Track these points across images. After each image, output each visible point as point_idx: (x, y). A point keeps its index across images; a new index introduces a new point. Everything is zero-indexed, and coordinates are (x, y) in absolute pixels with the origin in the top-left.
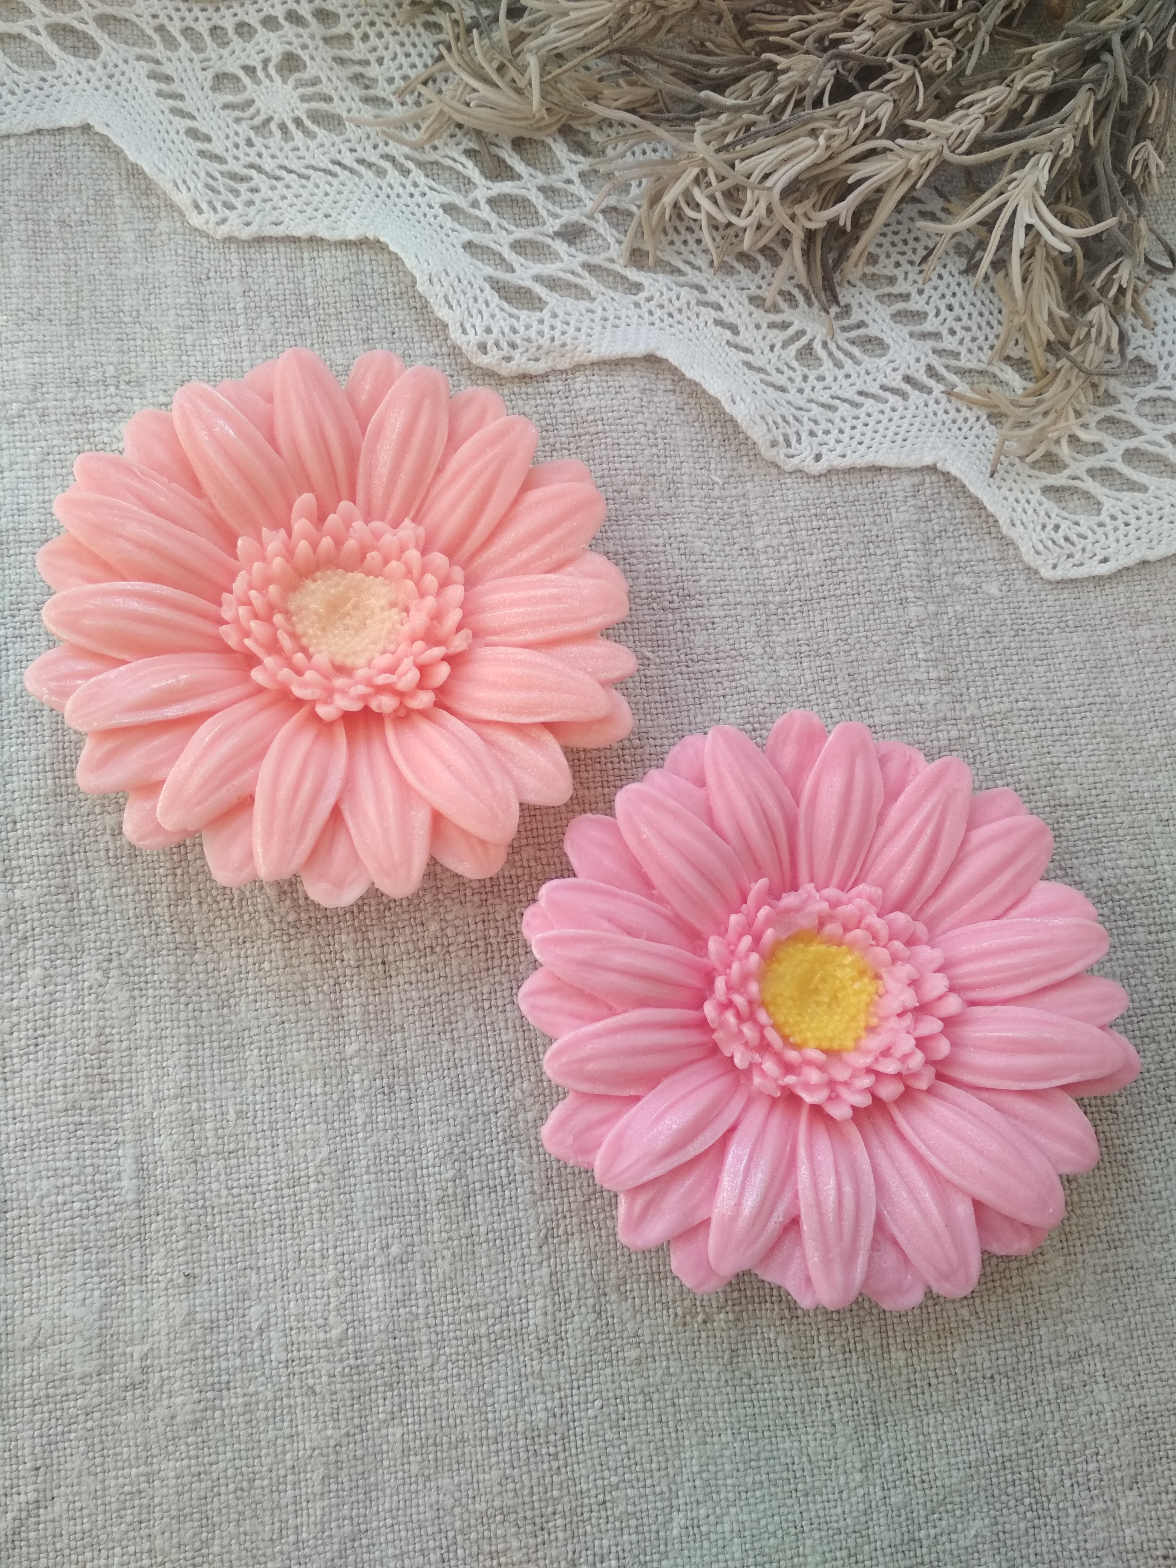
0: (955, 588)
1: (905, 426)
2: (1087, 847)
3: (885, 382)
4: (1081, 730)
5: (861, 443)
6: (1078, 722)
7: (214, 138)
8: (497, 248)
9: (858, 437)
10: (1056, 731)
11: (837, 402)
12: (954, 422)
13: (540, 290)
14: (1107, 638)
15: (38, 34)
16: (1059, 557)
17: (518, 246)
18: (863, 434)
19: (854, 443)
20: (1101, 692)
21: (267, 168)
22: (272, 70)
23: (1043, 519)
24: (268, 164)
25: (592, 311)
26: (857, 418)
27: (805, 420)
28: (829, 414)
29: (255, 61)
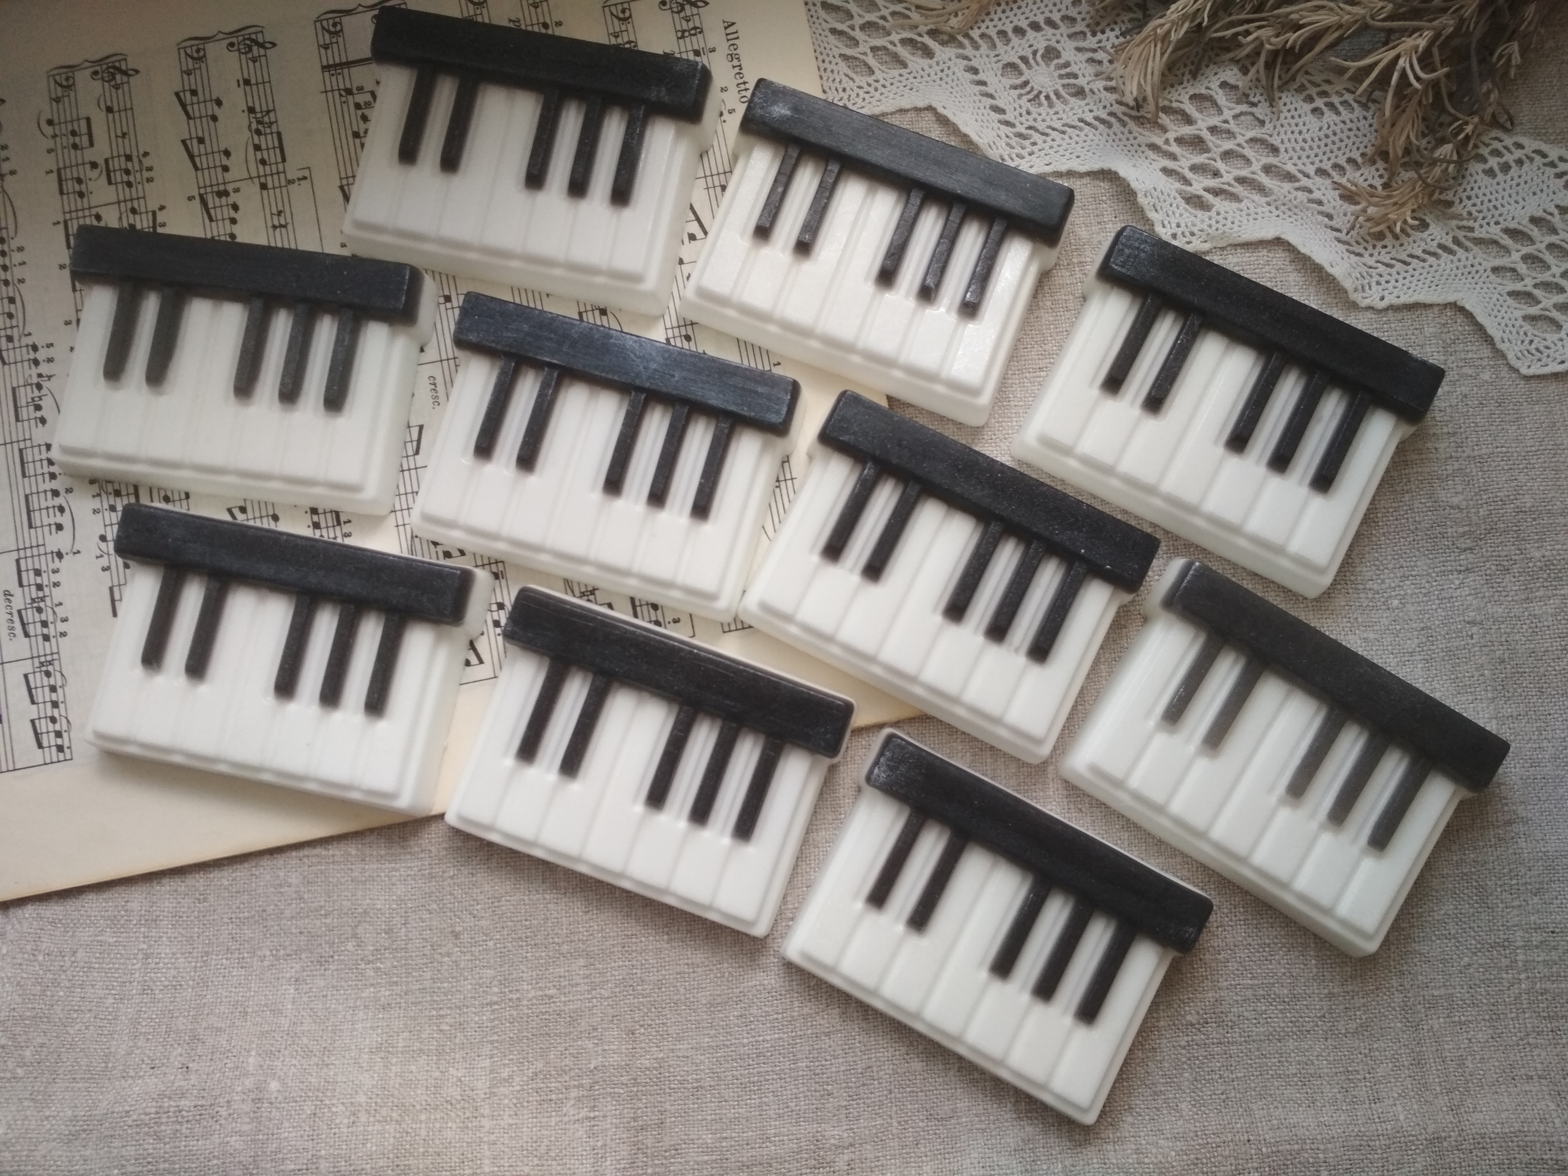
0: (1461, 376)
1: (1437, 277)
2: (1536, 537)
3: (1426, 247)
4: (1536, 466)
5: (1409, 288)
6: (1534, 461)
7: (1008, 111)
8: (1180, 170)
9: (1408, 285)
10: (1520, 466)
11: (1394, 262)
12: (1469, 273)
13: (1209, 197)
14: (1557, 408)
15: (895, 45)
16: (1532, 361)
17: (1194, 168)
18: (1411, 282)
19: (1405, 288)
20: (1551, 443)
21: (1040, 128)
22: (1039, 58)
23: (1522, 337)
24: (1041, 126)
25: (1241, 211)
26: (1407, 272)
27: (1374, 274)
28: (1389, 270)
29: (1028, 53)
